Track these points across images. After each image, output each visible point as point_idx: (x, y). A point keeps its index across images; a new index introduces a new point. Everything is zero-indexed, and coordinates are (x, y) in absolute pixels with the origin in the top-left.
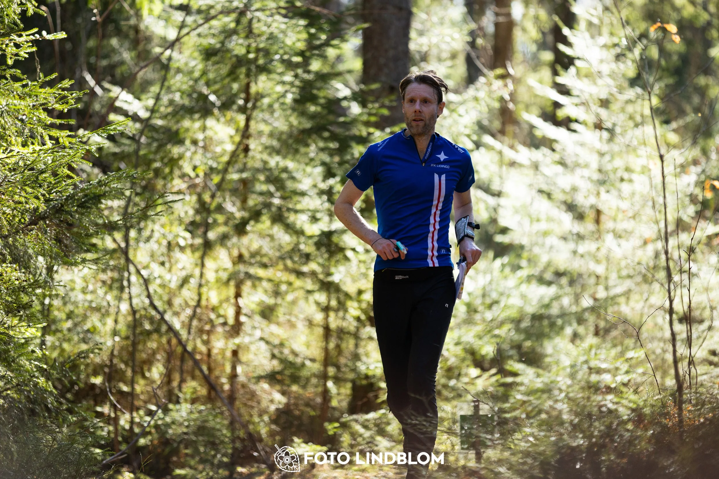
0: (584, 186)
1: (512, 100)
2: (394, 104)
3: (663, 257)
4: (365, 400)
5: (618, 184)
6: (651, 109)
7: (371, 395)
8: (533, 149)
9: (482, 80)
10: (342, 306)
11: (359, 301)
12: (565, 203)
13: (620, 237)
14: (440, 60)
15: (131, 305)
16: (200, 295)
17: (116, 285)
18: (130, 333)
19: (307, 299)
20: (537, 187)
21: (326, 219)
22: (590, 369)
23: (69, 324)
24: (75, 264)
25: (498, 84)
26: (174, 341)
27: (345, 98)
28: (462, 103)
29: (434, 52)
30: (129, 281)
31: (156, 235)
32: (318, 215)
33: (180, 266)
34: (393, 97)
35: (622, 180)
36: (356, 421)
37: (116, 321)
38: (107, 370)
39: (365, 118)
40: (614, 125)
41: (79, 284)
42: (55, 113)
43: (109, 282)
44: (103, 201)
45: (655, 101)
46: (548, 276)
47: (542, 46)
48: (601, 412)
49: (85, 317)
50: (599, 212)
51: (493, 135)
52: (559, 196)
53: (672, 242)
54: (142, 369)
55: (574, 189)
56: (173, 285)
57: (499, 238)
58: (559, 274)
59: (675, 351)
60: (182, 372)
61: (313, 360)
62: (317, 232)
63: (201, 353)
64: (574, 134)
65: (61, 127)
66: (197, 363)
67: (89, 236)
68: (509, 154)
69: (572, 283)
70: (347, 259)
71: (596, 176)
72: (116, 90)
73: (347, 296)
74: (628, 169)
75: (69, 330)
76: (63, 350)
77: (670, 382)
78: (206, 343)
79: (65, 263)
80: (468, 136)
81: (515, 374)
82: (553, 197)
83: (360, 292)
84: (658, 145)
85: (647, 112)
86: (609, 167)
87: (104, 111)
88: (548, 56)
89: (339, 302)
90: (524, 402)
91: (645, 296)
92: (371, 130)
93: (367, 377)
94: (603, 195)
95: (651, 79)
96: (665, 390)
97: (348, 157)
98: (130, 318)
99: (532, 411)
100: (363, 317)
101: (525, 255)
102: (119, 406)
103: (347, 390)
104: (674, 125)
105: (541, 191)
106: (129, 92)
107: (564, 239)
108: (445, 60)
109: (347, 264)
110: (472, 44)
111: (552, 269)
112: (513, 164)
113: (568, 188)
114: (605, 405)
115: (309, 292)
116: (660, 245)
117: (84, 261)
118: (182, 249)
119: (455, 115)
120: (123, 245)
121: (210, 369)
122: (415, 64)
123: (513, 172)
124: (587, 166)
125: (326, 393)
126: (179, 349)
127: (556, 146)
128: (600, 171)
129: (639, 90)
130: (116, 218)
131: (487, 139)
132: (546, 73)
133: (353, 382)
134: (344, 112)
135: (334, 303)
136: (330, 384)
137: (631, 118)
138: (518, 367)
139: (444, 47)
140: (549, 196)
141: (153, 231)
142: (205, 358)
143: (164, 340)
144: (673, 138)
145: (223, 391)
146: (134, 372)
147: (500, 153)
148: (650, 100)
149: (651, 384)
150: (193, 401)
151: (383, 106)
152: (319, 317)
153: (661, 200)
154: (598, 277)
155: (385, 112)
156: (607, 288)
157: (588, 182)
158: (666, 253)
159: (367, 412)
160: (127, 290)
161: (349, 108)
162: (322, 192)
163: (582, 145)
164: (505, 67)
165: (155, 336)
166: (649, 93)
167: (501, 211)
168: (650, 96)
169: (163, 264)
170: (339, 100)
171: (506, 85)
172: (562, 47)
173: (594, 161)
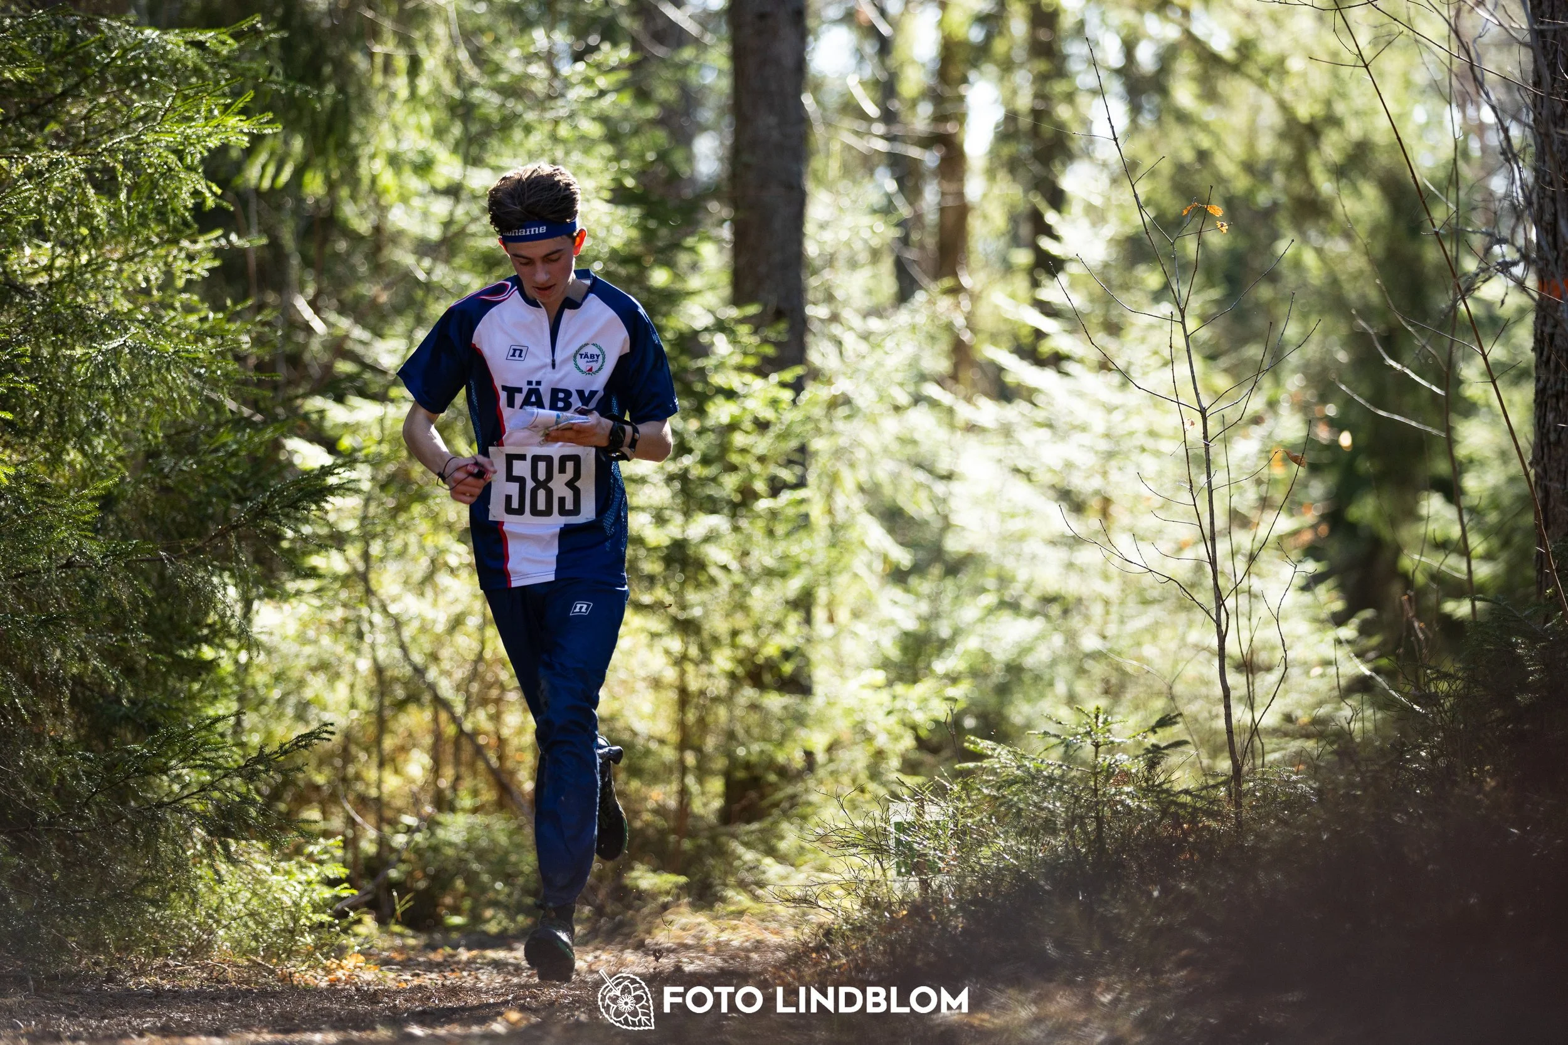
0: (1085, 460)
1: (971, 326)
2: (784, 338)
3: (1208, 568)
4: (744, 802)
5: (1136, 456)
6: (1187, 337)
7: (753, 795)
8: (1004, 403)
9: (920, 297)
10: (706, 657)
11: (734, 646)
12: (1053, 487)
13: (1142, 539)
14: (853, 264)
15: (375, 660)
16: (483, 643)
17: (352, 628)
18: (373, 705)
19: (650, 646)
20: (1012, 464)
21: (678, 518)
22: (1097, 745)
23: (276, 694)
24: (285, 597)
25: (945, 304)
26: (444, 716)
27: (706, 329)
28: (890, 333)
29: (844, 253)
30: (371, 623)
31: (413, 549)
32: (667, 513)
33: (450, 596)
34: (783, 326)
35: (1143, 450)
36: (734, 836)
37: (352, 687)
38: (338, 762)
39: (737, 359)
40: (1130, 364)
41: (292, 628)
42: (252, 361)
43: (338, 626)
44: (330, 499)
45: (1192, 324)
46: (1028, 603)
47: (1015, 241)
48: (1117, 812)
49: (301, 683)
50: (1107, 502)
51: (940, 382)
52: (1044, 477)
53: (1223, 547)
54: (393, 760)
55: (1069, 465)
56: (440, 627)
57: (954, 545)
58: (1049, 600)
59: (1228, 716)
60: (457, 763)
61: (662, 742)
62: (666, 542)
63: (486, 734)
64: (1066, 380)
65: (260, 384)
66: (479, 751)
67: (307, 553)
68: (964, 412)
69: (1066, 612)
70: (713, 581)
71: (1104, 445)
72: (344, 324)
73: (716, 640)
74: (1152, 434)
75: (280, 701)
76: (269, 734)
77: (1224, 765)
78: (496, 718)
79: (270, 596)
80: (901, 385)
81: (979, 756)
82: (1033, 478)
83: (735, 633)
84: (1197, 394)
85: (1180, 341)
86: (1120, 429)
87: (325, 358)
88: (1023, 257)
89: (702, 648)
90: (996, 798)
91: (1180, 629)
92: (748, 378)
93: (748, 765)
94: (1115, 476)
95: (1184, 292)
96: (1215, 775)
97: (710, 422)
98: (373, 683)
99: (1006, 815)
100: (740, 671)
101: (991, 570)
102: (358, 819)
103: (716, 785)
104: (1224, 362)
105: (1017, 470)
106: (365, 326)
107: (1053, 543)
108: (863, 266)
109: (714, 590)
110: (905, 241)
111: (1036, 592)
112: (972, 428)
113: (1058, 465)
114: (1122, 802)
115: (654, 636)
116: (1202, 552)
117: (298, 593)
118: (452, 571)
119: (879, 353)
120: (361, 566)
121: (501, 758)
122: (815, 272)
123: (972, 440)
124: (1083, 428)
125: (684, 792)
126: (450, 730)
127: (1039, 399)
128: (1107, 436)
129: (1166, 308)
130: (349, 525)
131: (931, 390)
132: (1021, 283)
133: (728, 775)
134: (704, 351)
135: (694, 651)
136: (690, 780)
137: (1156, 353)
138: (985, 745)
139: (858, 246)
140: (1028, 475)
141: (406, 545)
142: (493, 741)
143: (427, 715)
144: (1222, 382)
145: (522, 793)
146: (381, 765)
147: (950, 411)
148: (1183, 323)
149: (1192, 765)
150: (475, 810)
151: (765, 341)
152: (670, 675)
153: (1203, 479)
154: (1107, 603)
155: (769, 350)
156: (1122, 621)
157: (1092, 455)
158: (1213, 562)
159: (748, 822)
160: (368, 638)
161: (712, 344)
162: (670, 478)
163: (1081, 395)
164: (955, 275)
165: (412, 709)
166: (1182, 312)
167: (953, 503)
168: (1183, 317)
169: (422, 594)
170: (695, 333)
171: (958, 305)
172: (1046, 243)
173: (1098, 422)
